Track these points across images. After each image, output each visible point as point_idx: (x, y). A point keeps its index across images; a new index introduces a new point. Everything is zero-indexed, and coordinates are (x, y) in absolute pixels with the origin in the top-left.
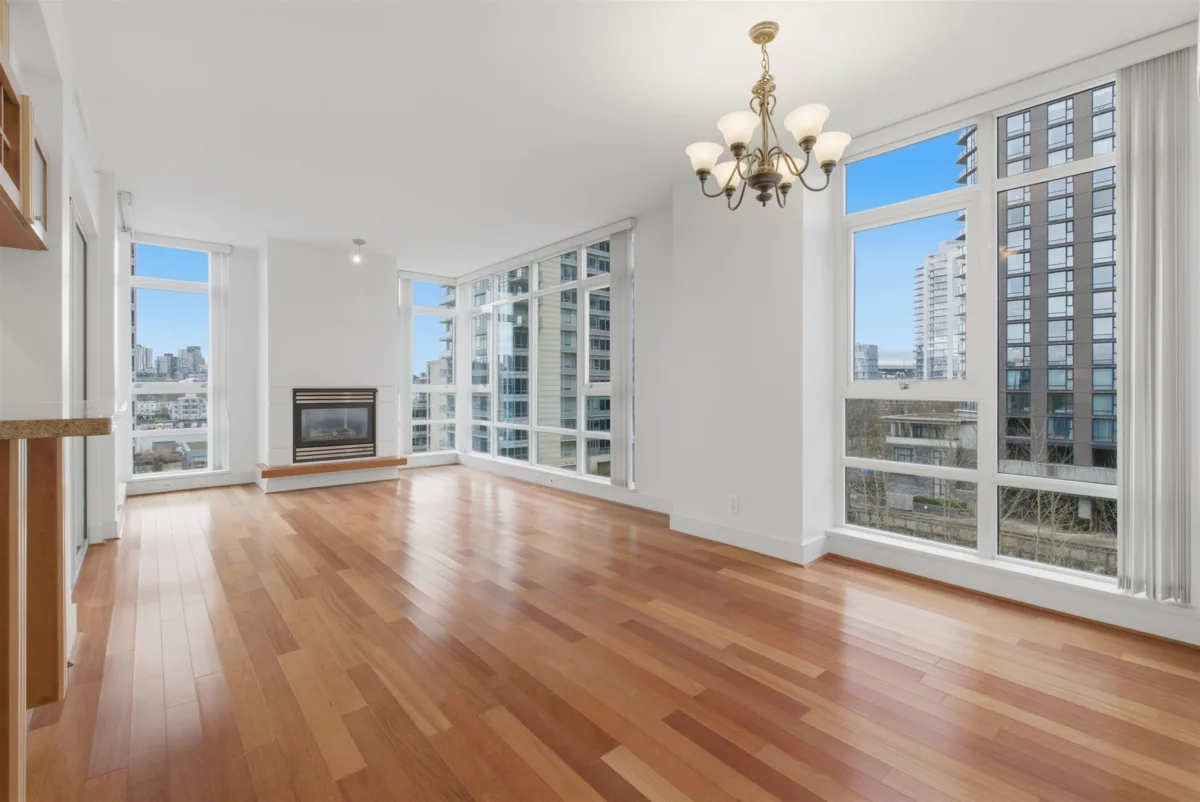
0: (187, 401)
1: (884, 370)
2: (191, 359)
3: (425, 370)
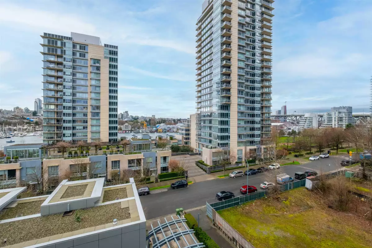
0: (126, 125)
1: (355, 116)
2: (126, 114)
3: (189, 117)
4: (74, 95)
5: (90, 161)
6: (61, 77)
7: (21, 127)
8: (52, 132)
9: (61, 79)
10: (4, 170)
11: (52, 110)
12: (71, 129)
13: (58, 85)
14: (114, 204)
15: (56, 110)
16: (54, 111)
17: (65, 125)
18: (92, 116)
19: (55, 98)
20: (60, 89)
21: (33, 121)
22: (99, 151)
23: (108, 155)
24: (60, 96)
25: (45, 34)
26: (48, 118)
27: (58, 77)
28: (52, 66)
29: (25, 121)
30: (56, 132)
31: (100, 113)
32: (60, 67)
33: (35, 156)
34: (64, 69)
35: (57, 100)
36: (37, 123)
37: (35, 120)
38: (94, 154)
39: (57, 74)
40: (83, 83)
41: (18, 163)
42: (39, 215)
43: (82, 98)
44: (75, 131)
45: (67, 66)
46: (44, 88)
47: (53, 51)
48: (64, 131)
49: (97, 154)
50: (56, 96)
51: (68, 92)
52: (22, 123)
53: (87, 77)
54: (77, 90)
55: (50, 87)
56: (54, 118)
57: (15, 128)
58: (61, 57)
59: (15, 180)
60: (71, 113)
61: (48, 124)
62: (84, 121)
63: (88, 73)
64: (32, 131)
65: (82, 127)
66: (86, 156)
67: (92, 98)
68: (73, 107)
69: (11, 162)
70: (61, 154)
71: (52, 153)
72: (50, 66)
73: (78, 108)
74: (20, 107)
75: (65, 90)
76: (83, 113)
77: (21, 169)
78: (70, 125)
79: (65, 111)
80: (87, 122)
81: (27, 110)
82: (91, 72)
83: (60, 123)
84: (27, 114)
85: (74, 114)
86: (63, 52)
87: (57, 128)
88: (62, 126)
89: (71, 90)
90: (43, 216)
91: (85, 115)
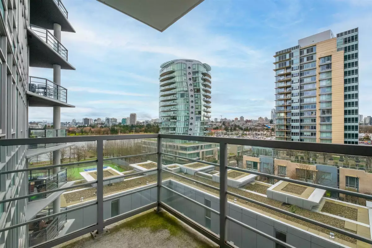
4: (301, 101)
5: (316, 170)
6: (290, 87)
7: (262, 132)
8: (282, 137)
9: (290, 88)
10: (251, 161)
11: (282, 118)
12: (299, 134)
13: (287, 94)
14: (335, 219)
15: (285, 118)
16: (284, 118)
17: (293, 131)
18: (321, 122)
19: (284, 106)
20: (289, 97)
21: (270, 127)
22: (329, 161)
23: (340, 167)
24: (289, 104)
25: (277, 53)
26: (280, 124)
27: (287, 87)
28: (283, 78)
29: (265, 128)
30: (285, 137)
31: (331, 117)
32: (289, 77)
33: (269, 155)
34: (292, 78)
35: (286, 108)
36: (273, 130)
37: (271, 127)
38: (322, 163)
39: (286, 84)
40: (310, 87)
41: (259, 158)
42: (266, 196)
43: (310, 103)
44: (302, 137)
45: (295, 74)
46: (276, 99)
47: (283, 65)
48: (292, 136)
49: (325, 164)
50: (285, 105)
51: (296, 99)
52: (263, 130)
53: (315, 79)
54: (305, 96)
55: (281, 98)
56: (284, 124)
57: (259, 133)
58: (289, 67)
59: (257, 170)
60: (299, 120)
61: (279, 129)
62: (312, 126)
63: (316, 75)
64: (269, 136)
65: (310, 134)
66: (313, 163)
67: (321, 101)
68: (300, 113)
69: (255, 156)
70: (288, 157)
71: (281, 155)
72: (281, 79)
73: (306, 114)
74: (262, 117)
75: (293, 98)
76: (311, 119)
77: (260, 163)
78: (298, 131)
79: (293, 118)
80: (315, 128)
81: (266, 119)
82: (319, 73)
83: (289, 129)
84: (267, 122)
85: (302, 120)
86: (291, 62)
87: (287, 133)
88: (290, 132)
89: (299, 97)
90: (268, 198)
91: (314, 120)
